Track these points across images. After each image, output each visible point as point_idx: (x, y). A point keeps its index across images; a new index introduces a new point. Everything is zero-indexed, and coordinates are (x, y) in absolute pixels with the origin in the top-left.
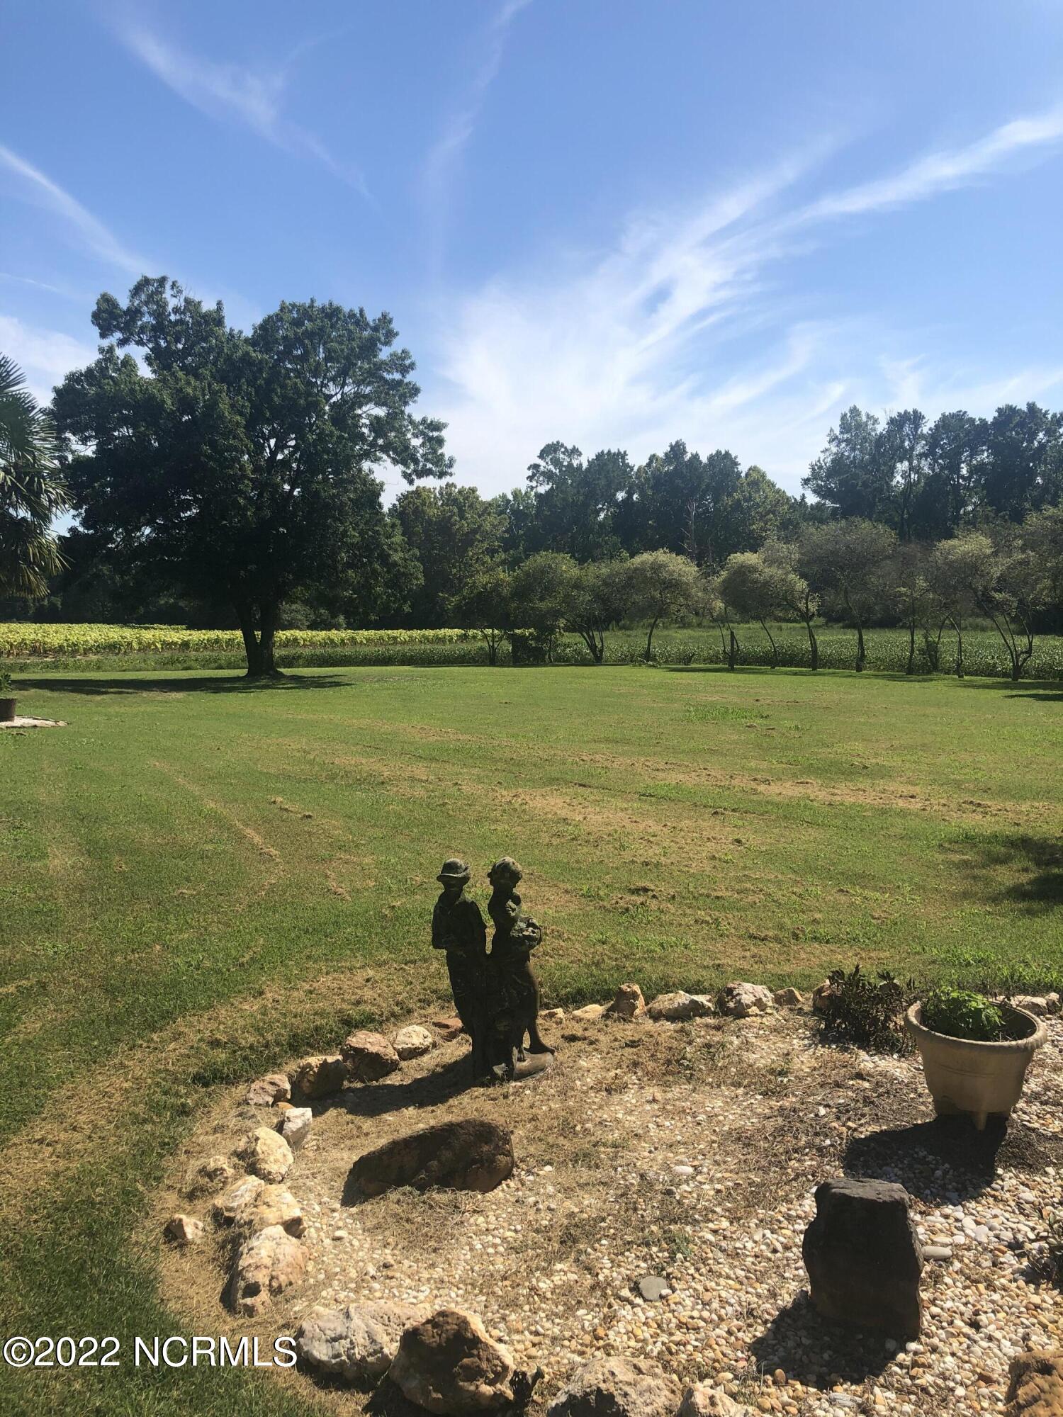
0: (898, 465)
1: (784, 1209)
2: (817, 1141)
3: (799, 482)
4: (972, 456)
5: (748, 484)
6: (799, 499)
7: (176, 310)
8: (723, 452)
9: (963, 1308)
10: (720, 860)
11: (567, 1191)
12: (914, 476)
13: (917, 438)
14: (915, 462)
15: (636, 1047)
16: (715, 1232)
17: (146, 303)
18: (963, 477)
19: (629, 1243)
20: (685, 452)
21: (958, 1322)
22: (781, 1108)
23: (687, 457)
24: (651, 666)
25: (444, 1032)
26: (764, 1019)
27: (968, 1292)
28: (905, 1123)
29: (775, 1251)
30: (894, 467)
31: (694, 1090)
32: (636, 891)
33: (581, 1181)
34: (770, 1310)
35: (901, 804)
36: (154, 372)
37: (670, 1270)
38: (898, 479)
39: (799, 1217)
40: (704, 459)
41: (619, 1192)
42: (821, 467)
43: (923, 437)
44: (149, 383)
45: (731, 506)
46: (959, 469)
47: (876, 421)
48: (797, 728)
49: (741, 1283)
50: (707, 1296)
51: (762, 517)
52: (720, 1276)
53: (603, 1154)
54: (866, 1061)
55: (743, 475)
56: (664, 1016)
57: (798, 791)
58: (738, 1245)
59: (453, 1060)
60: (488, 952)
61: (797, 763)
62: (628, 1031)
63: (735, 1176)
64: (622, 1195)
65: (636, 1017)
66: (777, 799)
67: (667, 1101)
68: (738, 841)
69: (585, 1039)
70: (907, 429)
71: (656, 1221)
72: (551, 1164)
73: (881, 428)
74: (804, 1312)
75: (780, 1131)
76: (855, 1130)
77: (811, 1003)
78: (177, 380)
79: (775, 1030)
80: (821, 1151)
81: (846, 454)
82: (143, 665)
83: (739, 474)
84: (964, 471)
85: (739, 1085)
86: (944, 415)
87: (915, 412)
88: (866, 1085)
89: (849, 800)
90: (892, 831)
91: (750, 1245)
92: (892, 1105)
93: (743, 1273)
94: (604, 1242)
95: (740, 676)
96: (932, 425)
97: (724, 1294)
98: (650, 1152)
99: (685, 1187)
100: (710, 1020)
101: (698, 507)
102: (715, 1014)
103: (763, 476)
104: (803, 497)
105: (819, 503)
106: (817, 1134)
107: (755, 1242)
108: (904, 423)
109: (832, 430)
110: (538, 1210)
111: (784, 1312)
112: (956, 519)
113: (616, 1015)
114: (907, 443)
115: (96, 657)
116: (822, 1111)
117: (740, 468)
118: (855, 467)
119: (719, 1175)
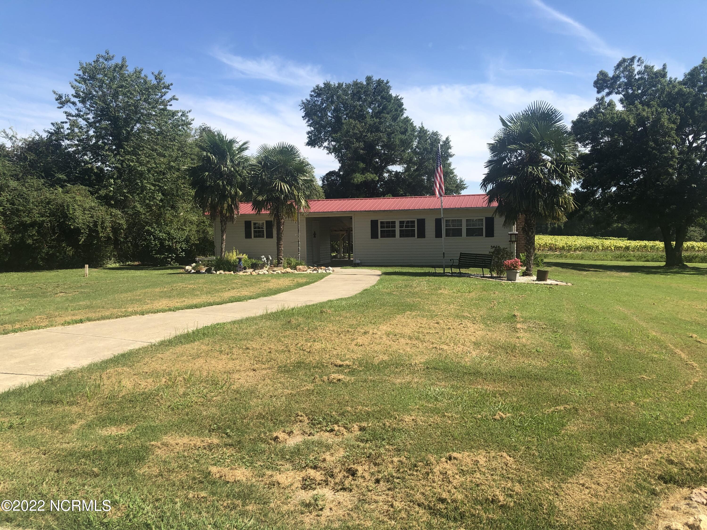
7: (639, 73)
17: (623, 72)
36: (624, 107)
44: (621, 113)
78: (637, 109)
82: (605, 258)
115: (581, 253)
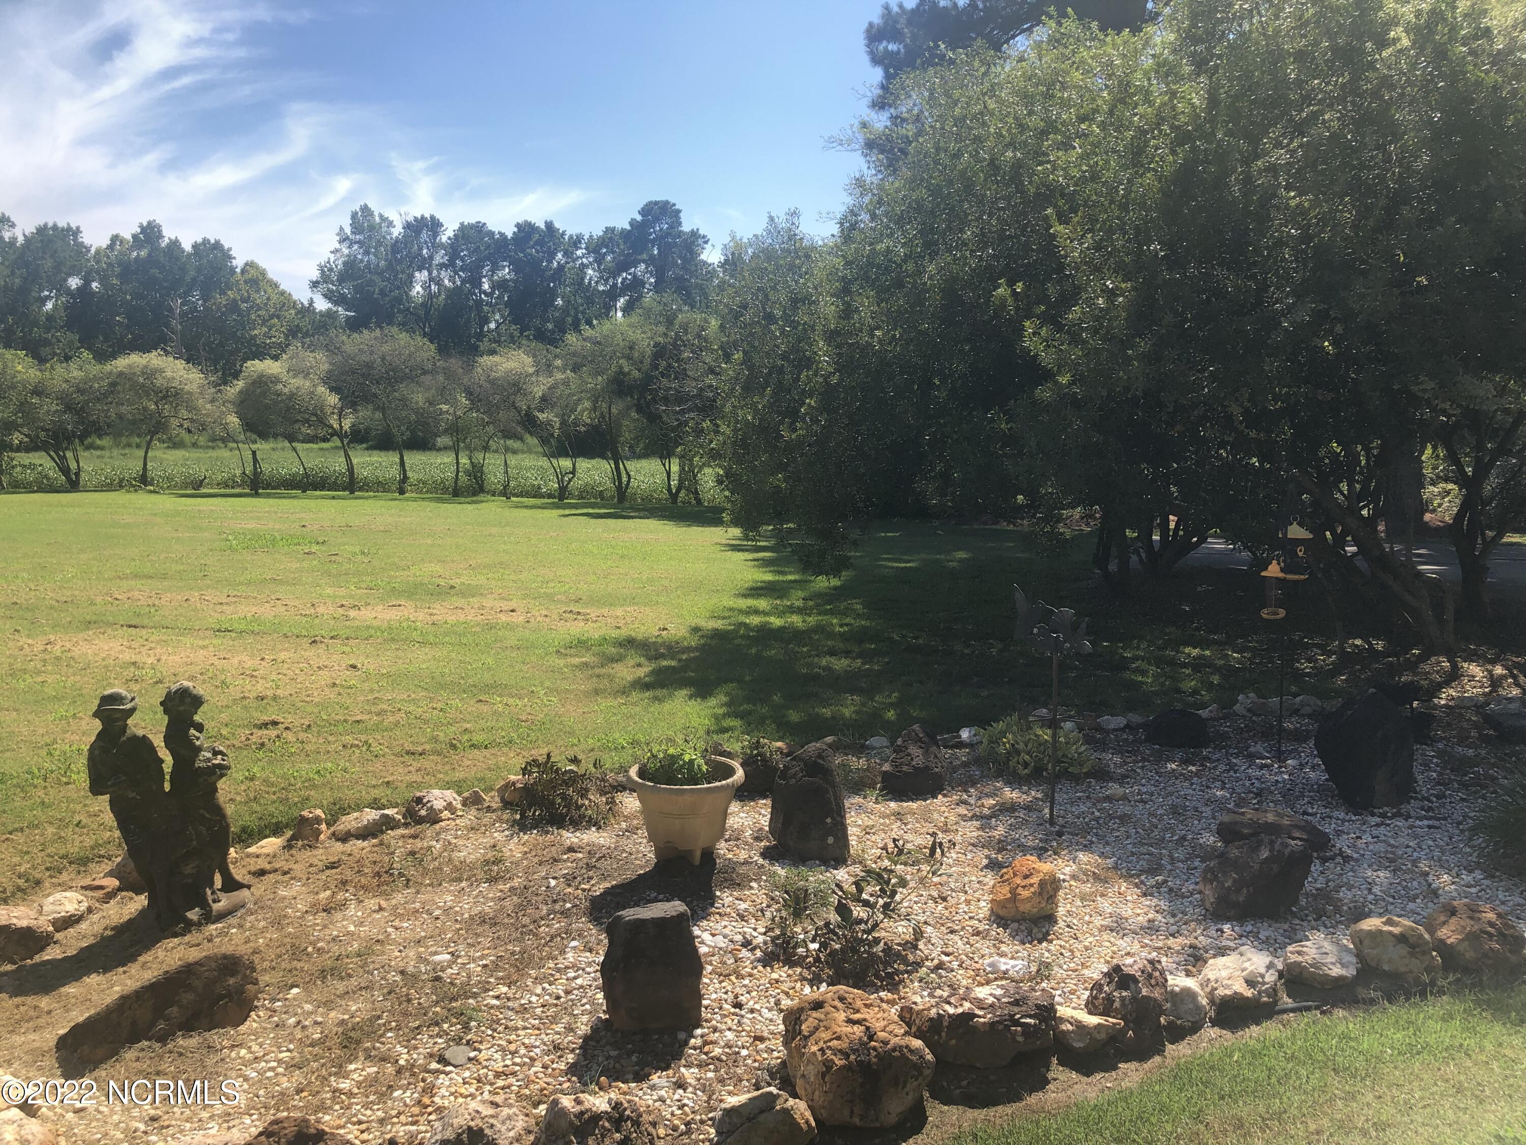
0: (417, 274)
1: (552, 965)
2: (557, 907)
3: (306, 285)
4: (493, 271)
5: (246, 282)
6: (306, 303)
8: (213, 241)
9: (725, 996)
10: (342, 686)
11: (328, 1005)
12: (434, 288)
13: (436, 246)
14: (435, 273)
15: (336, 868)
16: (497, 997)
18: (485, 293)
19: (417, 1028)
20: (160, 236)
21: (726, 1006)
22: (512, 889)
23: (164, 243)
24: (151, 492)
25: (99, 894)
26: (458, 822)
27: (724, 984)
28: (629, 875)
29: (558, 998)
30: (412, 276)
31: (418, 892)
32: (265, 725)
33: (338, 993)
34: (573, 1040)
35: (504, 618)
37: (469, 1037)
38: (418, 289)
39: (567, 968)
40: (187, 246)
41: (385, 991)
42: (331, 270)
43: (442, 246)
45: (225, 306)
46: (480, 284)
47: (391, 224)
48: (363, 553)
49: (539, 1029)
50: (512, 1047)
51: (264, 321)
52: (517, 1029)
53: (352, 964)
54: (570, 837)
55: (238, 270)
56: (353, 836)
57: (393, 615)
58: (523, 1002)
59: (126, 918)
60: (167, 790)
61: (377, 587)
62: (319, 856)
63: (493, 952)
64: (389, 993)
65: (323, 843)
66: (376, 623)
67: (395, 907)
68: (354, 667)
69: (276, 870)
70: (425, 235)
71: (437, 1003)
72: (297, 986)
73: (397, 231)
74: (603, 1033)
75: (520, 907)
76: (589, 890)
77: (497, 799)
79: (472, 829)
80: (565, 913)
81: (360, 257)
83: (233, 270)
84: (486, 286)
85: (460, 880)
86: (462, 224)
87: (432, 217)
88: (580, 855)
89: (452, 619)
90: (508, 643)
91: (534, 999)
92: (611, 865)
93: (537, 1022)
94: (389, 1035)
95: (271, 501)
96: (450, 233)
97: (527, 1041)
98: (400, 951)
99: (449, 971)
100: (401, 831)
101: (183, 304)
102: (406, 825)
103: (263, 273)
104: (311, 302)
105: (329, 310)
106: (555, 901)
107: (538, 995)
108: (422, 229)
109: (341, 229)
110: (304, 1027)
111: (586, 1039)
112: (480, 336)
113: (300, 843)
114: (425, 251)
116: (553, 883)
117: (234, 262)
118: (370, 273)
119: (479, 954)
